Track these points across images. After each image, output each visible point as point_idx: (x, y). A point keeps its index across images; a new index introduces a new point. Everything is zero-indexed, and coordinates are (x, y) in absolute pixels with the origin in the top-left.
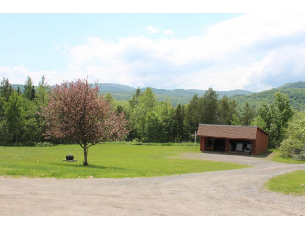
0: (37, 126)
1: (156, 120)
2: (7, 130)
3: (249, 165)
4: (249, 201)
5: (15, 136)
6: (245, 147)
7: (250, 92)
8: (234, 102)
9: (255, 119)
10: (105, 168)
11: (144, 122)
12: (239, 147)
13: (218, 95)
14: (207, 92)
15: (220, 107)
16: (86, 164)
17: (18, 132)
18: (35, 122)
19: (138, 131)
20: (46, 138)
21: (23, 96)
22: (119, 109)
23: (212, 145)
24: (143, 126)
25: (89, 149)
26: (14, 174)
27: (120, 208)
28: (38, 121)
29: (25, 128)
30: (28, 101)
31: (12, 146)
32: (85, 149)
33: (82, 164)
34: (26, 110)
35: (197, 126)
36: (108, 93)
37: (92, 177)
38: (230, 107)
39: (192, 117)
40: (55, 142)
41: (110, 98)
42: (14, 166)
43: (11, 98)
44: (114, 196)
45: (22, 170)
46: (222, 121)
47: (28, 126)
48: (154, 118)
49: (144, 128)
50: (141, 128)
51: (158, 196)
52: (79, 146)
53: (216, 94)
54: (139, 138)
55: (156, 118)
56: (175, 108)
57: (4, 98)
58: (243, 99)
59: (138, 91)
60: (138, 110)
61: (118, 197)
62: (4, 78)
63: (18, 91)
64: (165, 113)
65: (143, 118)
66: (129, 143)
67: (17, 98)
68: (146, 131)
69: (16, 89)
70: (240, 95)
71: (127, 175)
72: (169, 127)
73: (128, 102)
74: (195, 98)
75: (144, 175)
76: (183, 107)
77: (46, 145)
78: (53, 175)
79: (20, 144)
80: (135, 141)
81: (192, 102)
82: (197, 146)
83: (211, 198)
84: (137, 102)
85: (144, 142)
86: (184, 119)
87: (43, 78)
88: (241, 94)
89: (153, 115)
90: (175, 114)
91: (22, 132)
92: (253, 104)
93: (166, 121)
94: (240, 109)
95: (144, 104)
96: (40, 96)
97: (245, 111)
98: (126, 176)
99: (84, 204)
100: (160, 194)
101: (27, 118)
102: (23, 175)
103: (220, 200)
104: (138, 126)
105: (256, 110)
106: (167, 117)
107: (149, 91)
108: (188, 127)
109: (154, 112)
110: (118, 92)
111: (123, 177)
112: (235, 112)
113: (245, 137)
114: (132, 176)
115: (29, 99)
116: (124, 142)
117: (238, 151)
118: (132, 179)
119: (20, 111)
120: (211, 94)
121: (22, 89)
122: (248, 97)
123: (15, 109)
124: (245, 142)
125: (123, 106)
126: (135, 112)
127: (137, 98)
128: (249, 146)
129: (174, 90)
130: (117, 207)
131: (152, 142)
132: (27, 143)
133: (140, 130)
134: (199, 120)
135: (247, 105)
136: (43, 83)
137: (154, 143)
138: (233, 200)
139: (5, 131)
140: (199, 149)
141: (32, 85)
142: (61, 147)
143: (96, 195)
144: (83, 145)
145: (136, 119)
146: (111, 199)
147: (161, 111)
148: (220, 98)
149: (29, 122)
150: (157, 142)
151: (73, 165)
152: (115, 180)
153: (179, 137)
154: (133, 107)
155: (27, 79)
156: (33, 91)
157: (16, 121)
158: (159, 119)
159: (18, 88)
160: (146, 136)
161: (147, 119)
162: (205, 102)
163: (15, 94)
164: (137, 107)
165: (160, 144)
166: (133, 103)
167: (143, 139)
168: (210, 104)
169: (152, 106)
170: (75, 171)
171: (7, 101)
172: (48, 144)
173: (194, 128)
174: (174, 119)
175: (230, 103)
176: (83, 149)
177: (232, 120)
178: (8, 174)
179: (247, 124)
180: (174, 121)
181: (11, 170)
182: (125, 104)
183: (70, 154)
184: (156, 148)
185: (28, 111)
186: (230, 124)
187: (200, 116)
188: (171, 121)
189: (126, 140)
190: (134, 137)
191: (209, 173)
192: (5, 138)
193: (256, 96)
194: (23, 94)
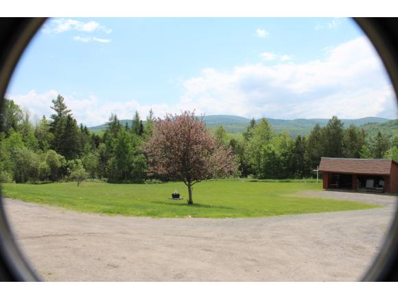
0: (145, 163)
1: (273, 153)
2: (116, 167)
3: (381, 205)
4: (364, 248)
5: (124, 173)
6: (376, 184)
7: (385, 119)
8: (363, 131)
9: (390, 151)
10: (210, 207)
11: (260, 157)
12: (370, 183)
13: (343, 124)
14: (330, 121)
15: (346, 138)
16: (190, 203)
17: (126, 169)
18: (144, 158)
19: (253, 167)
20: (148, 174)
21: (131, 132)
22: (233, 143)
23: (337, 182)
24: (259, 160)
25: (193, 186)
26: (110, 212)
27: (210, 251)
28: (147, 157)
29: (133, 165)
30: (136, 137)
31: (121, 183)
32: (189, 186)
33: (187, 202)
34: (134, 146)
35: (320, 160)
36: (219, 126)
37: (190, 216)
38: (358, 138)
39: (314, 150)
40: (165, 179)
41: (222, 131)
42: (111, 204)
43: (119, 134)
44: (206, 238)
45: (119, 208)
46: (349, 153)
47: (136, 163)
48: (270, 152)
49: (259, 163)
50: (256, 163)
51: (256, 240)
52: (183, 183)
53: (341, 122)
54: (255, 174)
55: (273, 152)
56: (295, 141)
57: (113, 134)
58: (376, 127)
59: (253, 122)
60: (253, 143)
61: (211, 239)
62: (112, 114)
63: (127, 127)
64: (283, 146)
65: (258, 152)
66: (243, 180)
67: (125, 134)
68: (262, 167)
69: (124, 125)
70: (372, 124)
71: (230, 214)
72: (287, 161)
73: (241, 135)
74: (317, 128)
75: (249, 216)
76: (304, 139)
77: (155, 183)
78: (149, 214)
79: (129, 181)
80: (250, 177)
81: (313, 133)
82: (319, 182)
83: (318, 243)
84: (251, 135)
85: (260, 179)
86: (304, 152)
87: (151, 112)
88: (373, 122)
89: (269, 148)
90: (294, 147)
91: (131, 168)
92: (389, 133)
93: (284, 155)
94: (371, 140)
95: (259, 137)
96: (148, 131)
97: (376, 141)
98: (229, 217)
99: (172, 246)
100: (260, 237)
101: (135, 155)
102: (119, 213)
103: (328, 245)
104: (253, 161)
105: (391, 140)
106: (286, 151)
107: (265, 122)
108: (309, 161)
109: (270, 145)
110: (232, 124)
111: (225, 217)
112: (365, 143)
113: (377, 172)
114: (234, 217)
115: (137, 134)
116: (239, 178)
117: (368, 188)
118: (234, 220)
119: (128, 147)
120: (336, 124)
121: (130, 125)
122: (383, 125)
123: (123, 145)
124: (377, 178)
125: (236, 139)
126: (250, 145)
127: (252, 131)
128: (382, 183)
129: (295, 120)
130: (207, 250)
131: (269, 178)
132: (137, 180)
133: (255, 165)
134: (322, 152)
135: (379, 135)
136: (151, 117)
137: (271, 180)
138: (345, 246)
139: (114, 169)
140: (322, 187)
141: (140, 120)
142: (170, 184)
143: (187, 236)
144: (187, 183)
145: (251, 152)
146: (203, 241)
147: (279, 143)
148: (346, 127)
149: (137, 159)
150: (275, 179)
151: (176, 204)
152: (214, 220)
153: (299, 172)
154: (248, 140)
155: (135, 114)
156: (141, 125)
157: (125, 158)
158: (277, 152)
159: (127, 124)
160: (262, 172)
161: (262, 153)
162: (329, 133)
163: (123, 129)
164: (253, 140)
165: (278, 180)
166: (247, 136)
167: (259, 175)
168: (334, 134)
169: (268, 139)
170: (173, 210)
171: (116, 137)
172: (157, 181)
173: (316, 162)
174: (294, 153)
175: (359, 133)
176: (187, 187)
177: (362, 152)
178: (105, 212)
179: (380, 156)
180: (294, 155)
181: (107, 208)
182: (239, 138)
183: (176, 192)
184: (274, 186)
185: (136, 147)
186: (358, 157)
187: (323, 148)
188: (291, 155)
189: (241, 177)
190: (250, 173)
191: (327, 213)
192: (114, 176)
193: (393, 123)
194: (131, 129)
